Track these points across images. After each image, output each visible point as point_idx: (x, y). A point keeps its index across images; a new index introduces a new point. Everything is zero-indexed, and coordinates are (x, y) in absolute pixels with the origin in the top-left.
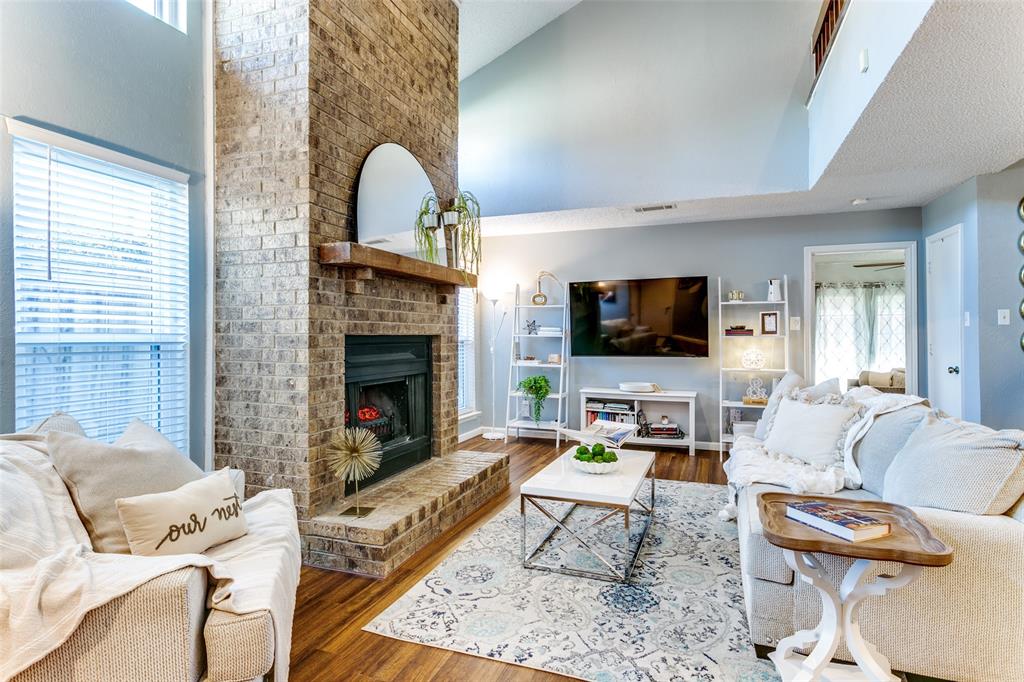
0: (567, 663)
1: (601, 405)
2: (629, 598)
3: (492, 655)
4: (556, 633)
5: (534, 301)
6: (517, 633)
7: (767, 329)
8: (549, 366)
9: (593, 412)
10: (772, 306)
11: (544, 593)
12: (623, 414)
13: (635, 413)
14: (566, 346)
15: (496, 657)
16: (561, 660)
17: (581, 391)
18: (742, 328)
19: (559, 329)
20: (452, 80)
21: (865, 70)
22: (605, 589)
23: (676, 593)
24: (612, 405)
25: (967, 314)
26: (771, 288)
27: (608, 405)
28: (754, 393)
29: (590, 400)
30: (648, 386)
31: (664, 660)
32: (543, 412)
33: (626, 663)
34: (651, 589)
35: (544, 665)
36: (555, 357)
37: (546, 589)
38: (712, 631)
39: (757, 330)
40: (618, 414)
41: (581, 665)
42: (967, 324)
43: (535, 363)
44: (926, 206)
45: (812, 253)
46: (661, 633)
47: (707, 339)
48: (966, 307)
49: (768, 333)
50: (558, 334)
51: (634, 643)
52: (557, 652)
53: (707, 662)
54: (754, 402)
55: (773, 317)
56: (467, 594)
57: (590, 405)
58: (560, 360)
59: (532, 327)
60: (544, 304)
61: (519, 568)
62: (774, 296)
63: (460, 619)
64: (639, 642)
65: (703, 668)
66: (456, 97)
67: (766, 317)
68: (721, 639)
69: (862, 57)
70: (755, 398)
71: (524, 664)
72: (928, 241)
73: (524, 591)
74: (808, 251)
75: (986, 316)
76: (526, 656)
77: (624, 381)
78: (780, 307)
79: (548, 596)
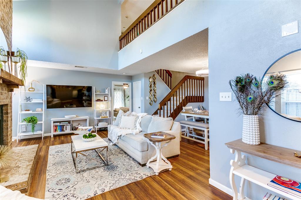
0: (114, 186)
1: (59, 123)
2: (111, 168)
3: (95, 195)
4: (104, 182)
5: (29, 90)
6: (95, 187)
7: (105, 100)
8: (36, 112)
9: (55, 126)
10: (106, 94)
11: (90, 176)
12: (66, 125)
13: (71, 124)
14: (44, 106)
15: (97, 195)
16: (112, 186)
17: (51, 119)
18: (100, 99)
19: (41, 100)
20: (11, 5)
21: (142, 53)
22: (104, 169)
23: (119, 163)
24: (63, 123)
25: (142, 97)
26: (106, 90)
27: (61, 123)
28: (103, 115)
29: (54, 122)
30: (75, 116)
31: (130, 175)
32: (35, 129)
33: (124, 179)
34: (113, 164)
35: (110, 189)
36: (40, 109)
37: (89, 175)
38: (131, 166)
39: (103, 100)
40: (65, 125)
41: (117, 184)
42: (142, 99)
43: (30, 112)
44: (133, 76)
45: (114, 83)
46: (124, 171)
47: (92, 102)
48: (142, 96)
49: (106, 101)
50: (41, 102)
51: (121, 175)
52: (109, 185)
53: (137, 172)
54: (104, 117)
55: (107, 97)
56: (68, 187)
57: (55, 124)
58: (42, 110)
59: (28, 99)
60: (33, 91)
61: (75, 174)
62: (107, 93)
63: (75, 193)
64: (122, 175)
65: (137, 173)
66: (12, 12)
67: (105, 97)
68: (134, 167)
69: (141, 50)
70: (103, 116)
71: (105, 192)
72: (133, 83)
73: (84, 178)
74: (113, 82)
75: (145, 98)
76: (104, 190)
77: (66, 115)
78: (108, 94)
79: (92, 176)
